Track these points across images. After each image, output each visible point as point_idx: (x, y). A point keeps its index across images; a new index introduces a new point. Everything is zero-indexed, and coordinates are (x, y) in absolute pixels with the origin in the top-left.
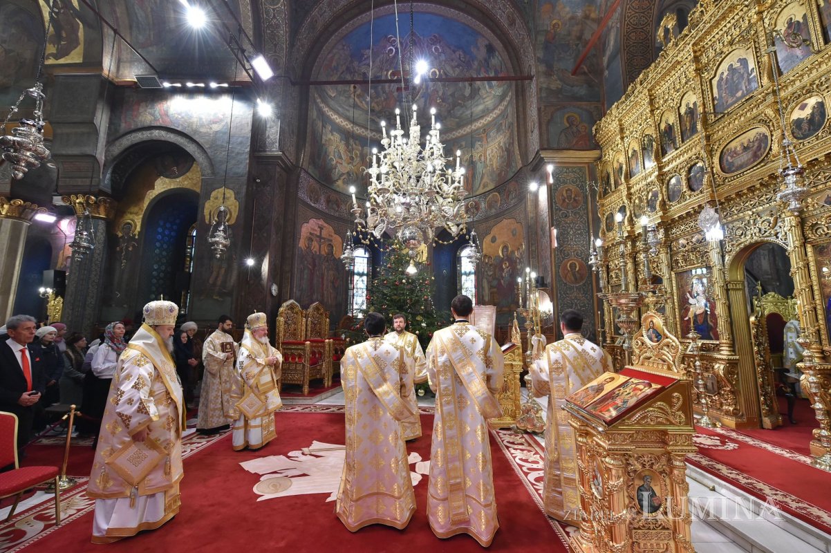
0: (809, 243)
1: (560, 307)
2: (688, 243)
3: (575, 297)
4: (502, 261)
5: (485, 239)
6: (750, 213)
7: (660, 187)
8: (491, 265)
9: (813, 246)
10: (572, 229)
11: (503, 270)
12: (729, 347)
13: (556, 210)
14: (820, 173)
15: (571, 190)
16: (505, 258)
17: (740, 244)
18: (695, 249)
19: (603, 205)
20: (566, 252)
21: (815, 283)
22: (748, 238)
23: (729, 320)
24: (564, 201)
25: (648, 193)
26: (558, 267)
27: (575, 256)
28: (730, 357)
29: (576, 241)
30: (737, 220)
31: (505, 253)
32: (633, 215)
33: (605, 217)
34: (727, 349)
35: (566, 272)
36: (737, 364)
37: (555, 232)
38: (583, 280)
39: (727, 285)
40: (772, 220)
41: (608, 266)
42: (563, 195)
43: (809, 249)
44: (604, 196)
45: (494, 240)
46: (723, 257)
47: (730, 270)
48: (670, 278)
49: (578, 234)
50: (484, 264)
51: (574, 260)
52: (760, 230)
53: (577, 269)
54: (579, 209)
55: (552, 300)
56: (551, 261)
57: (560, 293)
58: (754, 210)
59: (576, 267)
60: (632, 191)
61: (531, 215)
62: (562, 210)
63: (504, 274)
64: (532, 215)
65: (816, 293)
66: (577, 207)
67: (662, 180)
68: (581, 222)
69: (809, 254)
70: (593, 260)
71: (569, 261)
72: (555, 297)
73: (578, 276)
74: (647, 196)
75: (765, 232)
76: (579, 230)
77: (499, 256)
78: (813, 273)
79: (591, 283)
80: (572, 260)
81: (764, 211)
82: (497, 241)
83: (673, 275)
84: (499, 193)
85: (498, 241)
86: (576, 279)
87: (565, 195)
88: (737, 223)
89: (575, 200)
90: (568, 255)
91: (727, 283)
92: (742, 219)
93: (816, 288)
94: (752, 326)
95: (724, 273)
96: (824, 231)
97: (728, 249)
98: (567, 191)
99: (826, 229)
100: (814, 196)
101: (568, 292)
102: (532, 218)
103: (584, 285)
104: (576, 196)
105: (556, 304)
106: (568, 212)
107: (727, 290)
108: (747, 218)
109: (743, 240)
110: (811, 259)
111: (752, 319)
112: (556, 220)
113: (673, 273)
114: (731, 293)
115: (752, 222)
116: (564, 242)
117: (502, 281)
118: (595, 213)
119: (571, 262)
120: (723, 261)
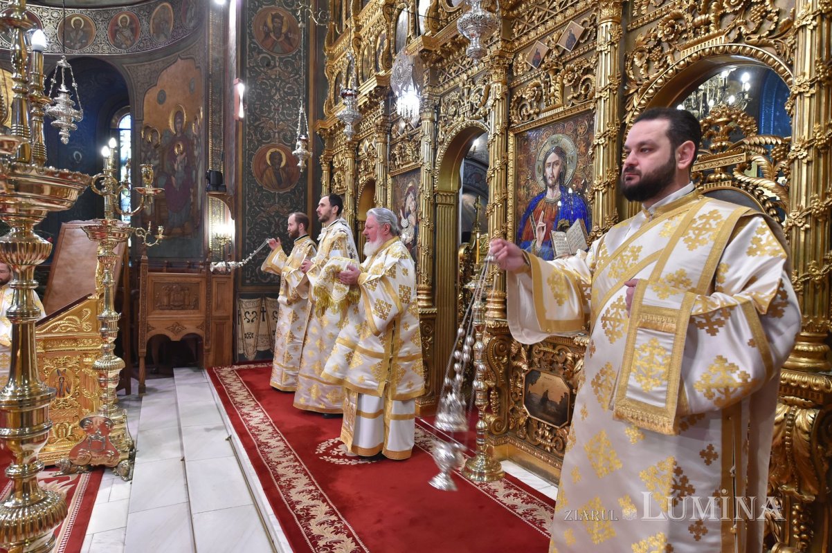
0: (513, 130)
1: (248, 228)
2: (406, 127)
3: (277, 212)
4: (173, 141)
5: (147, 95)
6: (464, 76)
7: (388, 27)
8: (157, 146)
9: (516, 135)
10: (278, 90)
11: (173, 157)
12: (427, 294)
13: (252, 50)
14: (534, 12)
15: (281, 18)
16: (178, 136)
17: (452, 129)
18: (412, 136)
19: (333, 57)
20: (264, 131)
21: (510, 196)
22: (460, 119)
23: (431, 252)
24: (267, 35)
25: (377, 37)
26: (248, 156)
27: (280, 142)
28: (425, 310)
29: (283, 114)
30: (453, 90)
31: (179, 126)
32: (360, 77)
33: (334, 78)
34: (425, 297)
35: (263, 167)
36: (434, 319)
37: (241, 89)
38: (291, 183)
39: (435, 197)
40: (484, 87)
41: (331, 163)
42: (265, 24)
43: (511, 141)
44: (335, 40)
45: (161, 98)
46: (435, 150)
47: (442, 172)
48: (385, 185)
49: (289, 102)
50: (146, 143)
51: (279, 147)
52: (472, 105)
53: (283, 164)
54: (294, 57)
55: (234, 216)
56: (237, 145)
57: (250, 204)
58: (470, 72)
59: (281, 160)
60: (362, 33)
61: (213, 54)
62: (262, 52)
63: (176, 166)
64: (216, 55)
65: (510, 211)
66: (290, 51)
67: (391, 14)
68: (296, 80)
69: (511, 148)
70: (300, 148)
71: (269, 148)
72: (240, 210)
73: (284, 176)
74: (375, 42)
75: (477, 110)
76: (292, 94)
77: (170, 131)
78: (510, 180)
79: (305, 190)
80: (274, 146)
81: (478, 74)
82: (167, 101)
83: (390, 181)
84: (172, 4)
85: (170, 101)
86: (280, 182)
87: (270, 25)
88: (453, 93)
89: (287, 37)
90: (269, 137)
91: (435, 194)
92: (456, 88)
93: (510, 203)
94: (459, 262)
95: (433, 177)
96: (527, 111)
97: (441, 137)
98: (274, 17)
99: (529, 107)
100: (525, 51)
101: (264, 203)
102: (216, 61)
103: (293, 192)
104: (289, 30)
105: (240, 223)
106: (274, 58)
107: (435, 205)
108: (461, 85)
109: (455, 124)
110: (511, 157)
111: (461, 252)
112: (251, 69)
113: (389, 176)
114: (439, 208)
115: (466, 91)
116: (262, 112)
117: (173, 179)
118: (320, 67)
119: (272, 150)
120: (435, 158)
